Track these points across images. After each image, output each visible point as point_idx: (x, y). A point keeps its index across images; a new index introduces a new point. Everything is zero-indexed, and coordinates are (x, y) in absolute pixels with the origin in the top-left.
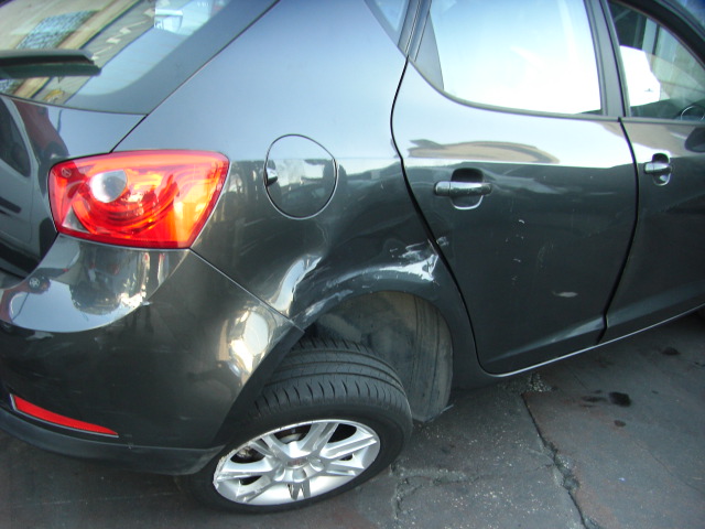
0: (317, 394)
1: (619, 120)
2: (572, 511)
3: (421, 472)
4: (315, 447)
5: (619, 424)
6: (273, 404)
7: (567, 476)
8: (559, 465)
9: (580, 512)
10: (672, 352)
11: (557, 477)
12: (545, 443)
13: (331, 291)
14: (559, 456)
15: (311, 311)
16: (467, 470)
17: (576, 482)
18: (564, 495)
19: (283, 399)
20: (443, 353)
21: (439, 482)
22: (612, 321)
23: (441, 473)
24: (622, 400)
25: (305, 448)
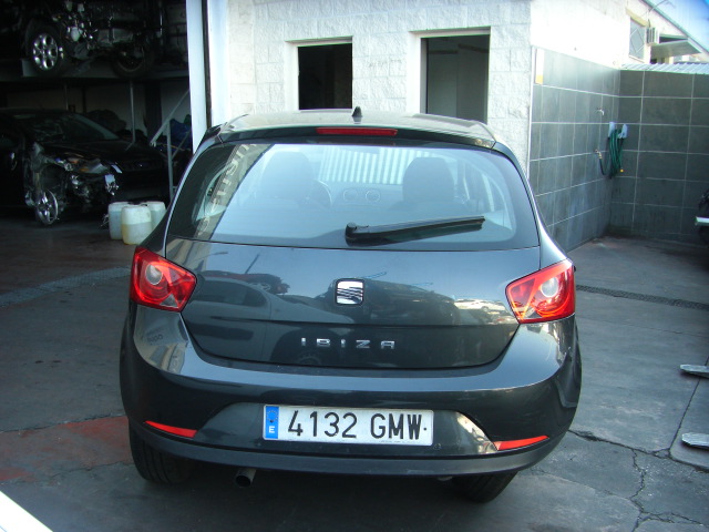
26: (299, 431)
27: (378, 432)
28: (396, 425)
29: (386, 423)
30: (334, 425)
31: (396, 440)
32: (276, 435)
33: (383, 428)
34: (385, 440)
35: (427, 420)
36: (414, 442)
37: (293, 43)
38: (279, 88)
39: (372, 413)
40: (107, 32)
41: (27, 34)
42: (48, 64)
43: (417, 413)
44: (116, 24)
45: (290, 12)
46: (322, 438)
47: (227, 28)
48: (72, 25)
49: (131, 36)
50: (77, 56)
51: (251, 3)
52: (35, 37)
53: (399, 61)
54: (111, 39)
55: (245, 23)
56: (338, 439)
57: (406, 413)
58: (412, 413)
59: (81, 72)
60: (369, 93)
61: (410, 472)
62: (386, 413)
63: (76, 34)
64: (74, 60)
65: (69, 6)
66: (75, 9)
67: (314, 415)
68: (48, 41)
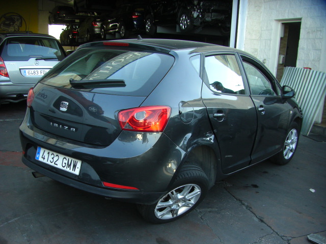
0: (189, 175)
1: (250, 96)
2: (252, 215)
3: (203, 210)
4: (185, 194)
5: (257, 192)
6: (178, 179)
7: (247, 207)
8: (244, 204)
9: (255, 214)
10: (266, 172)
11: (244, 207)
12: (237, 200)
13: (193, 144)
14: (243, 202)
15: (189, 150)
16: (217, 208)
17: (251, 208)
18: (248, 211)
19: (181, 177)
20: (212, 167)
21: (210, 212)
22: (253, 157)
23: (209, 210)
24: (255, 186)
25: (182, 195)
26: (44, 158)
27: (64, 165)
28: (69, 164)
29: (66, 162)
30: (53, 158)
31: (68, 170)
32: (38, 158)
33: (65, 163)
34: (65, 169)
35: (79, 164)
36: (73, 172)
37: (279, 20)
38: (269, 42)
39: (63, 156)
40: (210, 14)
41: (179, 14)
42: (184, 27)
43: (77, 160)
44: (214, 11)
45: (278, 6)
46: (49, 163)
47: (247, 13)
48: (195, 11)
49: (223, 17)
50: (195, 24)
51: (263, 1)
52: (181, 16)
53: (321, 31)
54: (211, 17)
55: (257, 10)
56: (53, 164)
57: (73, 159)
58: (75, 160)
59: (198, 31)
60: (305, 47)
61: (71, 185)
62: (67, 158)
63: (195, 15)
64: (195, 26)
65: (196, 3)
66: (199, 4)
67: (49, 153)
68: (185, 17)
